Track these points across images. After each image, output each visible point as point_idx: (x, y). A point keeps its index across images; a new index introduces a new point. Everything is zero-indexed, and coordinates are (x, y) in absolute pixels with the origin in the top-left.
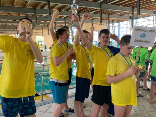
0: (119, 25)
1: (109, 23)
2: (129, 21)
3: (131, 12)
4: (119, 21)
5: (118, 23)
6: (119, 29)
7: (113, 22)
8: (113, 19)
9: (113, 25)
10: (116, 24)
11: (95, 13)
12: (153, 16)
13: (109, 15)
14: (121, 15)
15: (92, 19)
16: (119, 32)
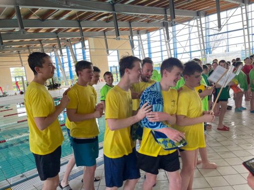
0: (149, 38)
1: (132, 36)
2: (162, 30)
3: (164, 15)
4: (147, 32)
5: (146, 35)
6: (149, 43)
7: (138, 33)
8: (137, 28)
9: (138, 38)
10: (144, 36)
11: (107, 21)
12: (196, 18)
13: (130, 22)
14: (148, 22)
15: (105, 31)
16: (149, 48)
